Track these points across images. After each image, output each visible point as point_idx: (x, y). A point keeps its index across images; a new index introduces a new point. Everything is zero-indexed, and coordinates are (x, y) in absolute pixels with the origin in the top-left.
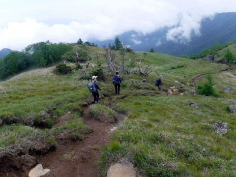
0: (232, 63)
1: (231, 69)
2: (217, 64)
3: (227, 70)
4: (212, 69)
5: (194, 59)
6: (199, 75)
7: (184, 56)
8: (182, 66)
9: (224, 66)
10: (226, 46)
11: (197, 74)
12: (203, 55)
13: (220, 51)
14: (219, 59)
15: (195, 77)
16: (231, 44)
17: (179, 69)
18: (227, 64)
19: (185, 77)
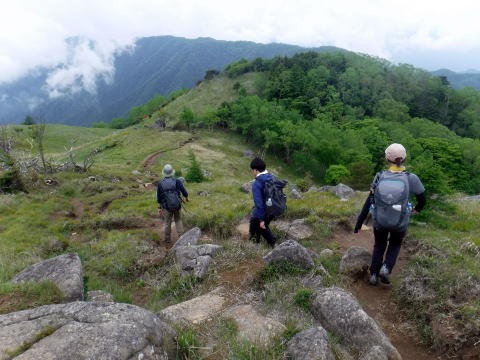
0: (194, 127)
1: (196, 139)
2: (172, 133)
3: (190, 140)
4: (167, 142)
5: (120, 127)
6: (149, 156)
7: (99, 124)
8: (114, 145)
9: (185, 135)
10: (173, 99)
11: (146, 155)
12: (135, 119)
13: (165, 108)
14: (172, 123)
15: (145, 160)
16: (181, 95)
17: (109, 151)
18: (188, 131)
19: (129, 164)
